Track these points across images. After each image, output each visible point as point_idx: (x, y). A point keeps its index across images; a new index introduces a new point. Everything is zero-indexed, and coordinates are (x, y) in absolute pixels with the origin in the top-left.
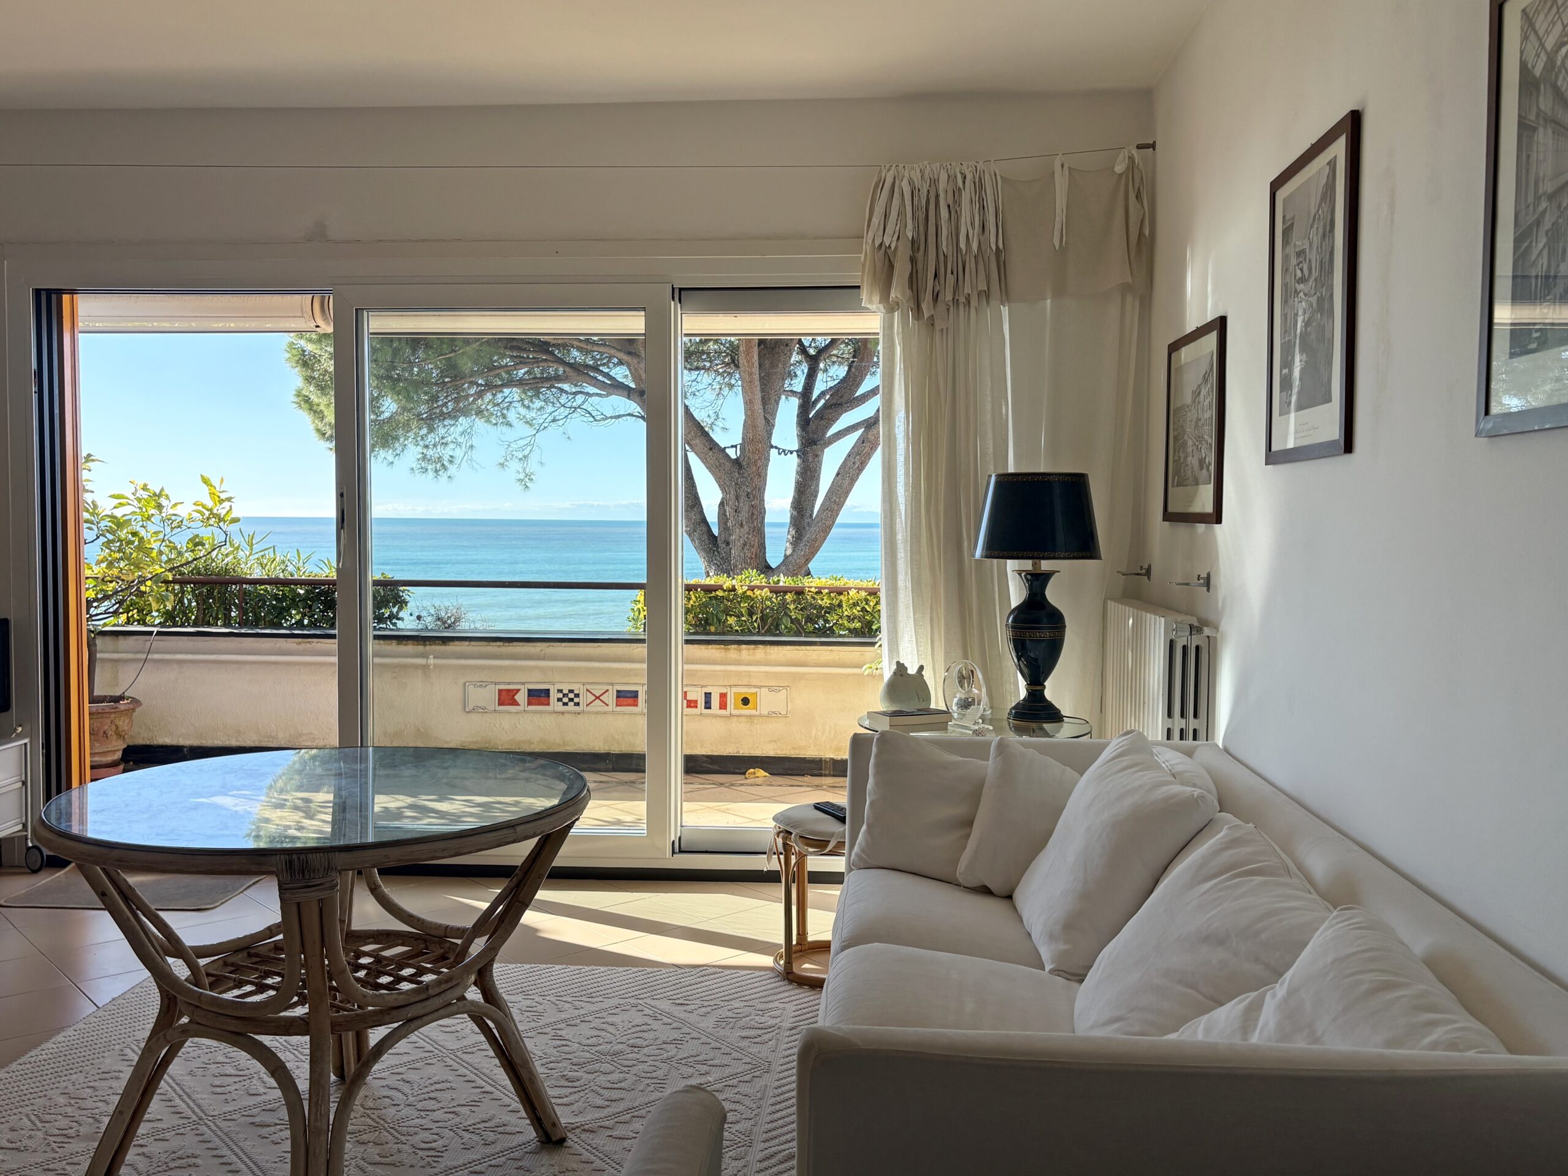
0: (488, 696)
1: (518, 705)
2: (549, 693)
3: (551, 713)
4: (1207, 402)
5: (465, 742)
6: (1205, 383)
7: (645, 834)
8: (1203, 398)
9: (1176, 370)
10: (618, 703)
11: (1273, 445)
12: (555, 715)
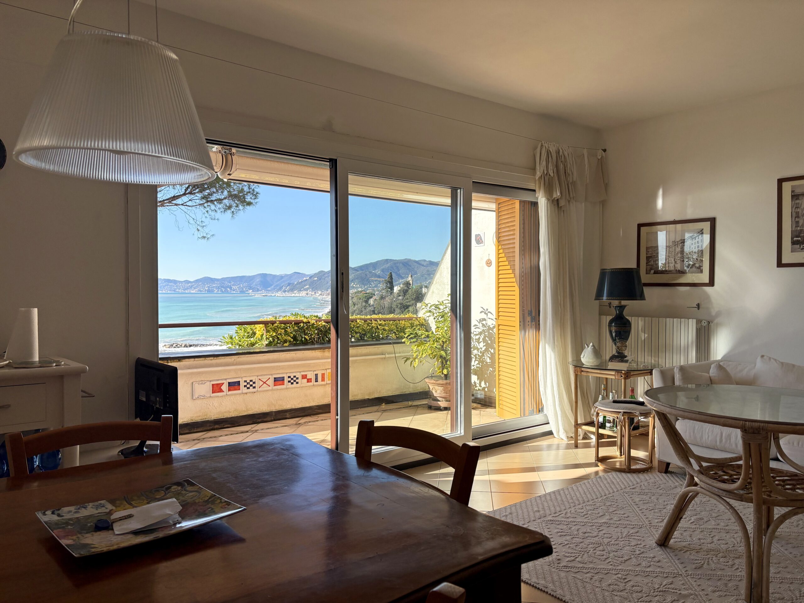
0: (206, 389)
1: (223, 392)
2: (239, 383)
3: (240, 394)
4: (695, 245)
5: (193, 417)
6: (692, 239)
7: (463, 434)
8: (689, 244)
9: (647, 233)
10: (275, 384)
11: (784, 261)
12: (242, 395)
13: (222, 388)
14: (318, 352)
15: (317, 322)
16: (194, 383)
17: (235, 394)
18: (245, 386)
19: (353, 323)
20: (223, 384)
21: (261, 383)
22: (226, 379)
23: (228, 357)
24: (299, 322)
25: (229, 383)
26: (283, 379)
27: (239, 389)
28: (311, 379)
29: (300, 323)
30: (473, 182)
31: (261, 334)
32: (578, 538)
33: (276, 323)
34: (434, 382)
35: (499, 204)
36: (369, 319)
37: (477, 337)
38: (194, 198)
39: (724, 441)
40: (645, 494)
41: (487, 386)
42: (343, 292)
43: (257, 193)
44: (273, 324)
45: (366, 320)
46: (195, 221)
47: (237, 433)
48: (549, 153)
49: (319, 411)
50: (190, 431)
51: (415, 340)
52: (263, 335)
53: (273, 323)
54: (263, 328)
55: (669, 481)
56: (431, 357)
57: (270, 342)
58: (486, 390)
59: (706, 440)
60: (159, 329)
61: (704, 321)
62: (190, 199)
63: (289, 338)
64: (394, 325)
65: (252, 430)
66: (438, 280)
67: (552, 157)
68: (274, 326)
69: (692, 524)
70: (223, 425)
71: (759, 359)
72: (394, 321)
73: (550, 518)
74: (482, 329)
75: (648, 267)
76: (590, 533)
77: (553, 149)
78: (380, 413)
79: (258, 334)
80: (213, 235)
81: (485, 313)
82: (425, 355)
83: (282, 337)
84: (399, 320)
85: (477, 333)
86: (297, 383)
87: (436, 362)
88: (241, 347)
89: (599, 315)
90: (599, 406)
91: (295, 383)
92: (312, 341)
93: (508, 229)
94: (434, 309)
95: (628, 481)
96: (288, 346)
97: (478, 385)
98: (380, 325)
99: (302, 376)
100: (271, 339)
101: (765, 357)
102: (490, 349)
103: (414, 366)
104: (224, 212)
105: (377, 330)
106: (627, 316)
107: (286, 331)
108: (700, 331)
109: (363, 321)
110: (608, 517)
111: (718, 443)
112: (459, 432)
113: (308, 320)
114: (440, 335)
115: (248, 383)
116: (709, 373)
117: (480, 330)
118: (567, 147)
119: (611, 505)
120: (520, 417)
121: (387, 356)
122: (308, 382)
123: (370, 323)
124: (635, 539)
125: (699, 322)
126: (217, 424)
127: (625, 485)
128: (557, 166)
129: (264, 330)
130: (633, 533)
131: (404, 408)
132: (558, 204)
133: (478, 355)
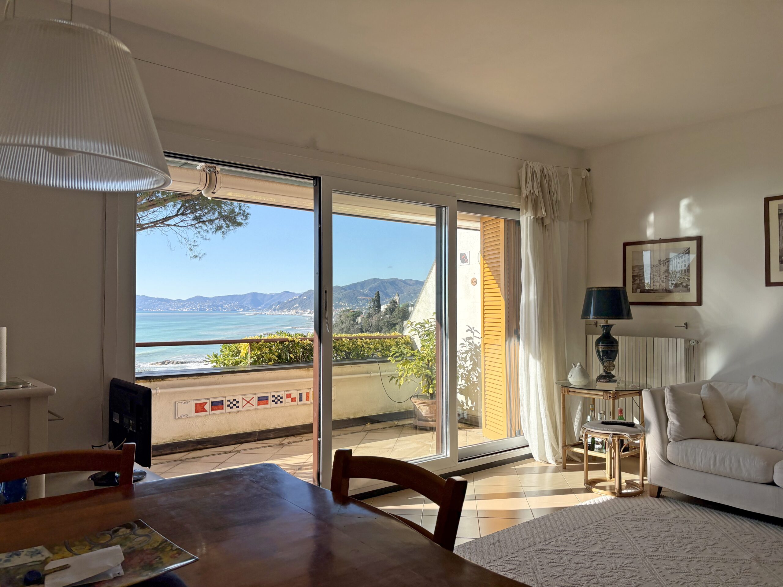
0: (188, 408)
1: (207, 411)
2: (223, 403)
3: (223, 413)
4: (682, 264)
5: (175, 437)
6: (679, 258)
7: (449, 456)
8: (675, 263)
9: (633, 252)
10: (259, 404)
11: (773, 280)
12: (226, 414)
13: (204, 407)
14: (303, 371)
15: (302, 341)
16: (177, 402)
17: (218, 414)
18: (229, 406)
19: (338, 342)
20: (206, 403)
21: (245, 402)
22: (209, 399)
23: (212, 376)
24: (284, 340)
25: (212, 402)
26: (266, 398)
27: (223, 409)
28: (296, 398)
29: (285, 342)
30: (458, 200)
31: (246, 352)
32: (570, 569)
33: (261, 341)
34: (420, 401)
35: (484, 223)
36: (354, 337)
37: (464, 356)
38: (186, 219)
39: (718, 464)
40: (638, 520)
41: (474, 405)
42: (326, 310)
43: (248, 214)
44: (257, 343)
45: (351, 338)
46: (187, 241)
47: (220, 454)
48: (534, 173)
49: (303, 431)
50: (172, 451)
51: (400, 358)
52: (247, 353)
53: (258, 341)
54: (248, 347)
55: (662, 506)
56: (417, 376)
57: (255, 361)
58: (473, 409)
59: (699, 463)
60: (136, 348)
61: (693, 341)
62: (182, 219)
63: (274, 357)
64: (379, 343)
65: (235, 450)
66: (423, 299)
67: (536, 176)
68: (259, 345)
69: (688, 553)
70: (206, 445)
71: (750, 379)
72: (380, 339)
73: (540, 546)
74: (469, 347)
75: (635, 285)
76: (583, 563)
77: (537, 169)
78: (364, 433)
79: (243, 353)
80: (204, 254)
81: (472, 332)
82: (411, 373)
83: (266, 356)
84: (385, 339)
85: (464, 352)
86: (281, 402)
87: (422, 382)
88: (225, 366)
89: (586, 334)
90: (588, 427)
91: (279, 402)
92: (297, 360)
93: (493, 248)
94: (419, 328)
95: (619, 506)
96: (273, 365)
97: (465, 404)
98: (365, 343)
99: (287, 395)
100: (255, 357)
101: (756, 378)
102: (477, 368)
103: (400, 385)
104: (215, 232)
105: (362, 348)
106: (614, 335)
107: (270, 350)
108: (688, 350)
109: (348, 340)
110: (600, 546)
111: (712, 467)
112: (445, 454)
113: (293, 339)
114: (425, 353)
115: (231, 403)
116: (700, 394)
117: (466, 349)
118: (552, 167)
119: (603, 532)
120: (506, 437)
121: (372, 374)
122: (292, 401)
123: (355, 342)
124: (630, 570)
125: (687, 341)
126: (200, 444)
127: (616, 510)
128: (542, 186)
129: (248, 348)
130: (627, 564)
131: (389, 427)
132: (543, 223)
133: (465, 374)
